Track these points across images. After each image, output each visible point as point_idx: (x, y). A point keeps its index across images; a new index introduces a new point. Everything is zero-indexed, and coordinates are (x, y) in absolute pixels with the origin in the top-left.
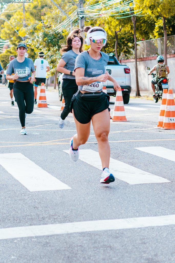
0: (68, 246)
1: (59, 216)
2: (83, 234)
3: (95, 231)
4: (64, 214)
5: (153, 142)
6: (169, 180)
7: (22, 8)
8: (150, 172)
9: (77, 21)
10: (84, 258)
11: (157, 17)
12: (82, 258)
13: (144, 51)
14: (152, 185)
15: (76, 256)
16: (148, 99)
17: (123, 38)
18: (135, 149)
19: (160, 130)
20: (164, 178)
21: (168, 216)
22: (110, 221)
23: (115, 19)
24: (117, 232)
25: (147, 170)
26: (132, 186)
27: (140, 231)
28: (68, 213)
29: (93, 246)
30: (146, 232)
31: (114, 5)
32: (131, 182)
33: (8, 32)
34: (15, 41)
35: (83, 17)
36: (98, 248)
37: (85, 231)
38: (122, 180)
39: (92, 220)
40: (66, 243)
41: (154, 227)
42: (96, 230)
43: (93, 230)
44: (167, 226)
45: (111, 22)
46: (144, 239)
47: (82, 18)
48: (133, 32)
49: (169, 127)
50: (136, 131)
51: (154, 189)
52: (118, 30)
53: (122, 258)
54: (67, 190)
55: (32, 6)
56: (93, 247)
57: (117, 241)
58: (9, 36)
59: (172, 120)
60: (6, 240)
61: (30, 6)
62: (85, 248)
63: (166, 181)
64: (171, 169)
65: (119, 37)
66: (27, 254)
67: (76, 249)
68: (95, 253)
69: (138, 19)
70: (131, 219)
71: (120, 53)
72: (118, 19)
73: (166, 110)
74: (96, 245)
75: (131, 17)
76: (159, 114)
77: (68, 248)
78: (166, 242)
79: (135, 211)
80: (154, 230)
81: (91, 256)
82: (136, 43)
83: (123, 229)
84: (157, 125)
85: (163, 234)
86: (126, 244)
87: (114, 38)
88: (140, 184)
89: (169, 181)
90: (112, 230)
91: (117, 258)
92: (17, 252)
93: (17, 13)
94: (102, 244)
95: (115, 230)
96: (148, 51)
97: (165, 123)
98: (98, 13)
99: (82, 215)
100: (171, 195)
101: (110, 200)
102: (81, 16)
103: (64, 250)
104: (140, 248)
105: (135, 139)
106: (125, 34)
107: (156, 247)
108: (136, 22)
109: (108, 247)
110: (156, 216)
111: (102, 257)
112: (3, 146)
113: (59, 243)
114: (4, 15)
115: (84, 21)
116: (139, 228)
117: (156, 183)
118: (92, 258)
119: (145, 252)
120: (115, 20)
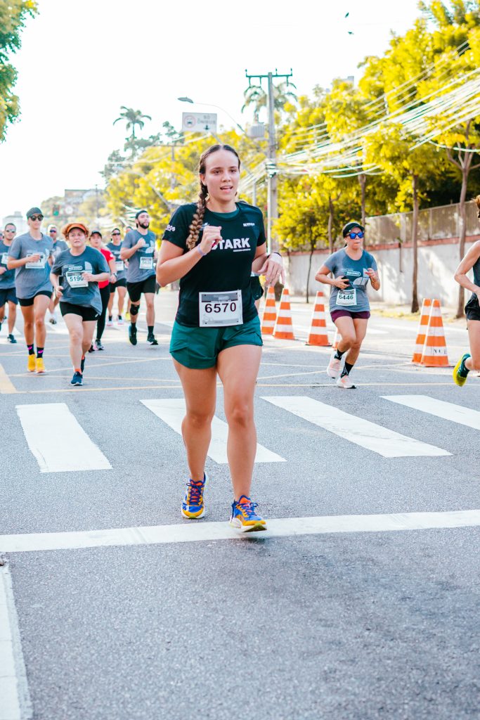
0: (301, 557)
1: (275, 507)
2: (322, 537)
3: (340, 533)
4: (283, 503)
5: (410, 387)
6: (450, 452)
7: (171, 155)
8: (415, 438)
9: (264, 181)
10: (331, 577)
11: (404, 176)
12: (328, 577)
13: (375, 234)
14: (422, 459)
15: (316, 573)
16: (383, 316)
17: (342, 212)
18: (382, 398)
19: (417, 368)
20: (440, 449)
21: (459, 512)
22: (362, 516)
23: (330, 178)
24: (379, 536)
25: (410, 435)
26: (389, 459)
27: (418, 536)
28: (290, 501)
29: (343, 557)
30: (428, 538)
31: (329, 155)
32: (387, 453)
33: (146, 194)
34: (157, 211)
35: (275, 173)
36: (351, 562)
37: (323, 532)
38: (370, 449)
39: (332, 514)
40: (295, 550)
41: (440, 529)
42: (342, 531)
43: (338, 531)
44: (462, 528)
45: (322, 183)
46: (427, 548)
47: (274, 175)
48: (359, 202)
49: (432, 363)
50: (377, 368)
51: (428, 467)
52: (333, 197)
53: (396, 579)
54: (280, 463)
55: (188, 152)
56: (344, 560)
57: (382, 550)
58: (147, 202)
59: (438, 351)
60: (193, 543)
61: (183, 152)
62: (329, 560)
63: (444, 453)
64: (450, 434)
65: (336, 209)
66: (232, 568)
67: (315, 562)
68: (349, 570)
69: (369, 180)
70: (399, 514)
71: (336, 237)
72: (334, 179)
73: (427, 335)
74: (348, 556)
75: (357, 176)
76: (415, 340)
77: (302, 560)
78: (465, 556)
79: (403, 503)
80: (440, 534)
81: (342, 575)
82: (364, 220)
83: (388, 532)
84: (411, 359)
85: (457, 542)
86: (398, 557)
87: (328, 211)
88: (402, 457)
89: (450, 454)
90: (369, 532)
91: (388, 580)
92: (217, 564)
93: (161, 164)
94: (357, 555)
95: (375, 533)
96: (383, 233)
97: (425, 357)
98: (301, 168)
99: (314, 506)
100: (459, 478)
101: (357, 481)
102: (271, 172)
103: (295, 564)
104: (423, 564)
105: (378, 382)
106: (345, 206)
107: (449, 563)
108: (366, 184)
109: (369, 560)
110: (439, 511)
111: (361, 576)
112: (158, 387)
113: (284, 551)
114: (140, 166)
115: (277, 180)
116: (415, 531)
117: (429, 457)
118: (344, 578)
119: (433, 571)
120: (330, 180)
